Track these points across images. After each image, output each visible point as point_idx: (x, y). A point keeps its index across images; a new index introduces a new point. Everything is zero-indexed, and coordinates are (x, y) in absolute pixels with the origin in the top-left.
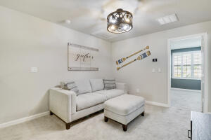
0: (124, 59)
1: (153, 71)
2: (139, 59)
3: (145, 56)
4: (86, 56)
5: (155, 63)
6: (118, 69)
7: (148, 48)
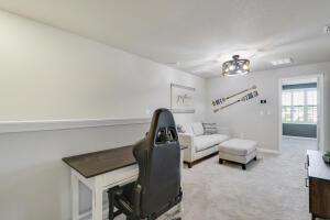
0: (224, 100)
1: (262, 113)
2: (243, 99)
3: (251, 96)
4: (185, 97)
5: (264, 104)
6: (216, 111)
7: (254, 87)
